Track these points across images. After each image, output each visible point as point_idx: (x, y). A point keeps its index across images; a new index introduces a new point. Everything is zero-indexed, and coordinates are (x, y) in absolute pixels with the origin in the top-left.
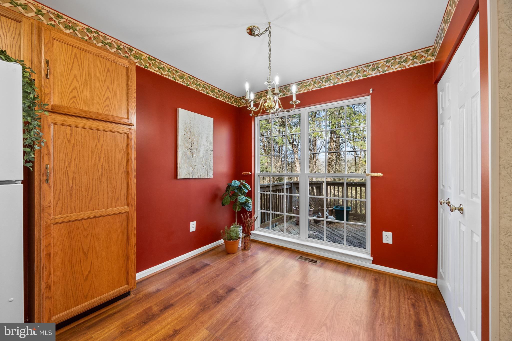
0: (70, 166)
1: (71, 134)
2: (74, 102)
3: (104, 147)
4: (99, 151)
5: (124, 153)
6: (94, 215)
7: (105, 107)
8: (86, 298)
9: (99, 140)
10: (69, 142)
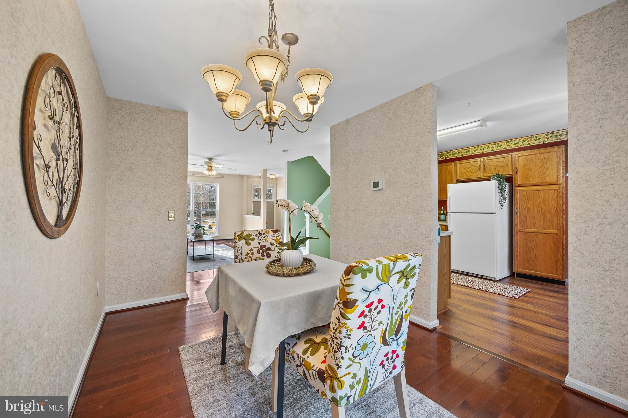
0: (526, 208)
1: (526, 194)
2: (527, 180)
3: (542, 199)
4: (540, 201)
5: (555, 200)
6: (537, 231)
7: (543, 178)
8: (533, 269)
9: (539, 195)
10: (525, 198)
